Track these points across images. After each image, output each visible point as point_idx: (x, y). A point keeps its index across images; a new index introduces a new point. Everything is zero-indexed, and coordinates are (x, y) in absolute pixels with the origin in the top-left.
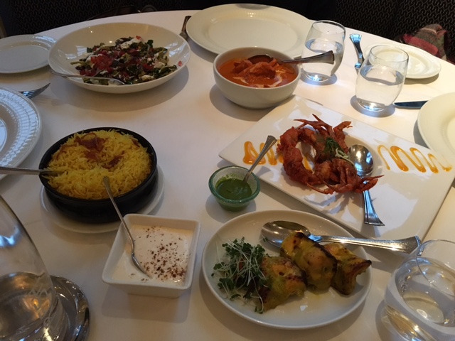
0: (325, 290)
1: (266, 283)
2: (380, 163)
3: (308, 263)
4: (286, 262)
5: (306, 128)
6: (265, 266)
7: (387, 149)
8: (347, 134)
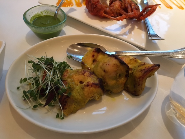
0: (119, 93)
1: (65, 91)
3: (104, 71)
4: (85, 72)
6: (66, 77)
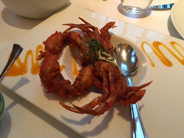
2: (144, 61)
5: (72, 32)
7: (150, 45)
8: (113, 34)
